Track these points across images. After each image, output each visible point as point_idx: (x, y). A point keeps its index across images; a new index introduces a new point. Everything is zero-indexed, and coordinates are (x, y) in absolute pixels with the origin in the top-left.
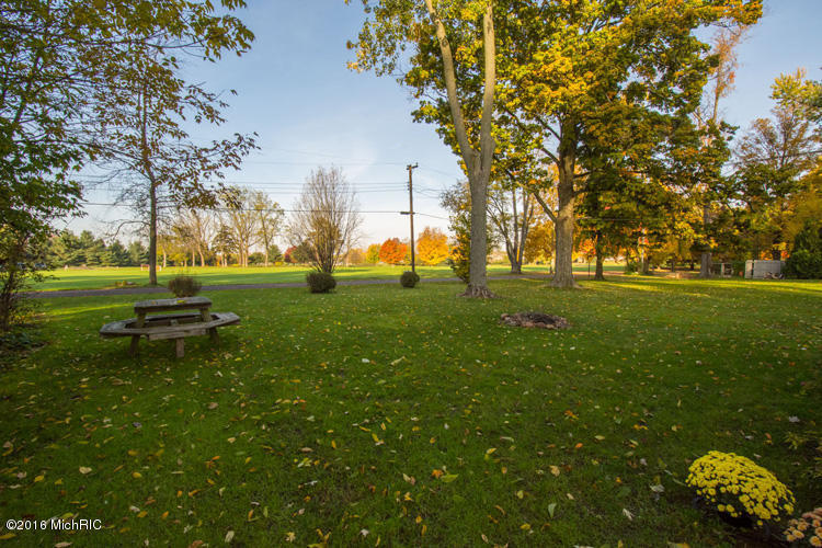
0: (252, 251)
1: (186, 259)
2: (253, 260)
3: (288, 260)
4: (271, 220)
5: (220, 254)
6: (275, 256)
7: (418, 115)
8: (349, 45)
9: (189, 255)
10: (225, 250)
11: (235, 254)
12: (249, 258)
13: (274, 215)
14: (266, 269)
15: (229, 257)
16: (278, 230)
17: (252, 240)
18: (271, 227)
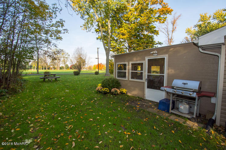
0: (61, 66)
1: (42, 68)
2: (61, 68)
3: (71, 68)
4: (66, 58)
5: (51, 67)
6: (67, 67)
7: (97, 39)
8: (81, 27)
9: (43, 66)
10: (53, 65)
11: (56, 66)
12: (60, 68)
13: (67, 56)
14: (65, 71)
15: (54, 67)
16: (68, 60)
17: (61, 63)
18: (66, 59)
